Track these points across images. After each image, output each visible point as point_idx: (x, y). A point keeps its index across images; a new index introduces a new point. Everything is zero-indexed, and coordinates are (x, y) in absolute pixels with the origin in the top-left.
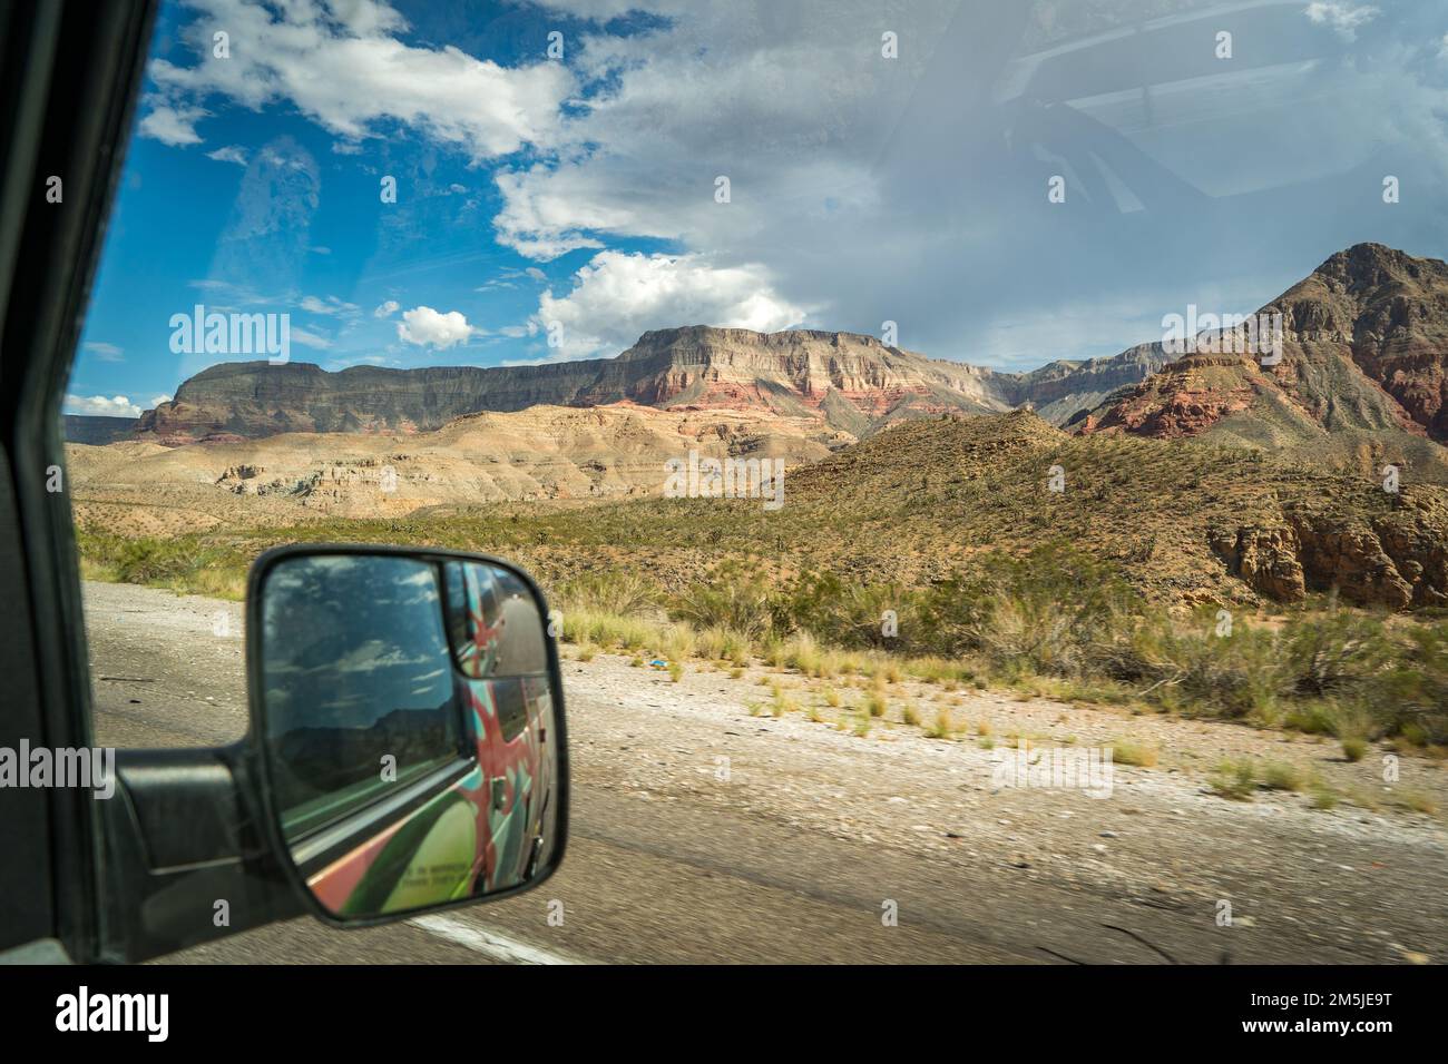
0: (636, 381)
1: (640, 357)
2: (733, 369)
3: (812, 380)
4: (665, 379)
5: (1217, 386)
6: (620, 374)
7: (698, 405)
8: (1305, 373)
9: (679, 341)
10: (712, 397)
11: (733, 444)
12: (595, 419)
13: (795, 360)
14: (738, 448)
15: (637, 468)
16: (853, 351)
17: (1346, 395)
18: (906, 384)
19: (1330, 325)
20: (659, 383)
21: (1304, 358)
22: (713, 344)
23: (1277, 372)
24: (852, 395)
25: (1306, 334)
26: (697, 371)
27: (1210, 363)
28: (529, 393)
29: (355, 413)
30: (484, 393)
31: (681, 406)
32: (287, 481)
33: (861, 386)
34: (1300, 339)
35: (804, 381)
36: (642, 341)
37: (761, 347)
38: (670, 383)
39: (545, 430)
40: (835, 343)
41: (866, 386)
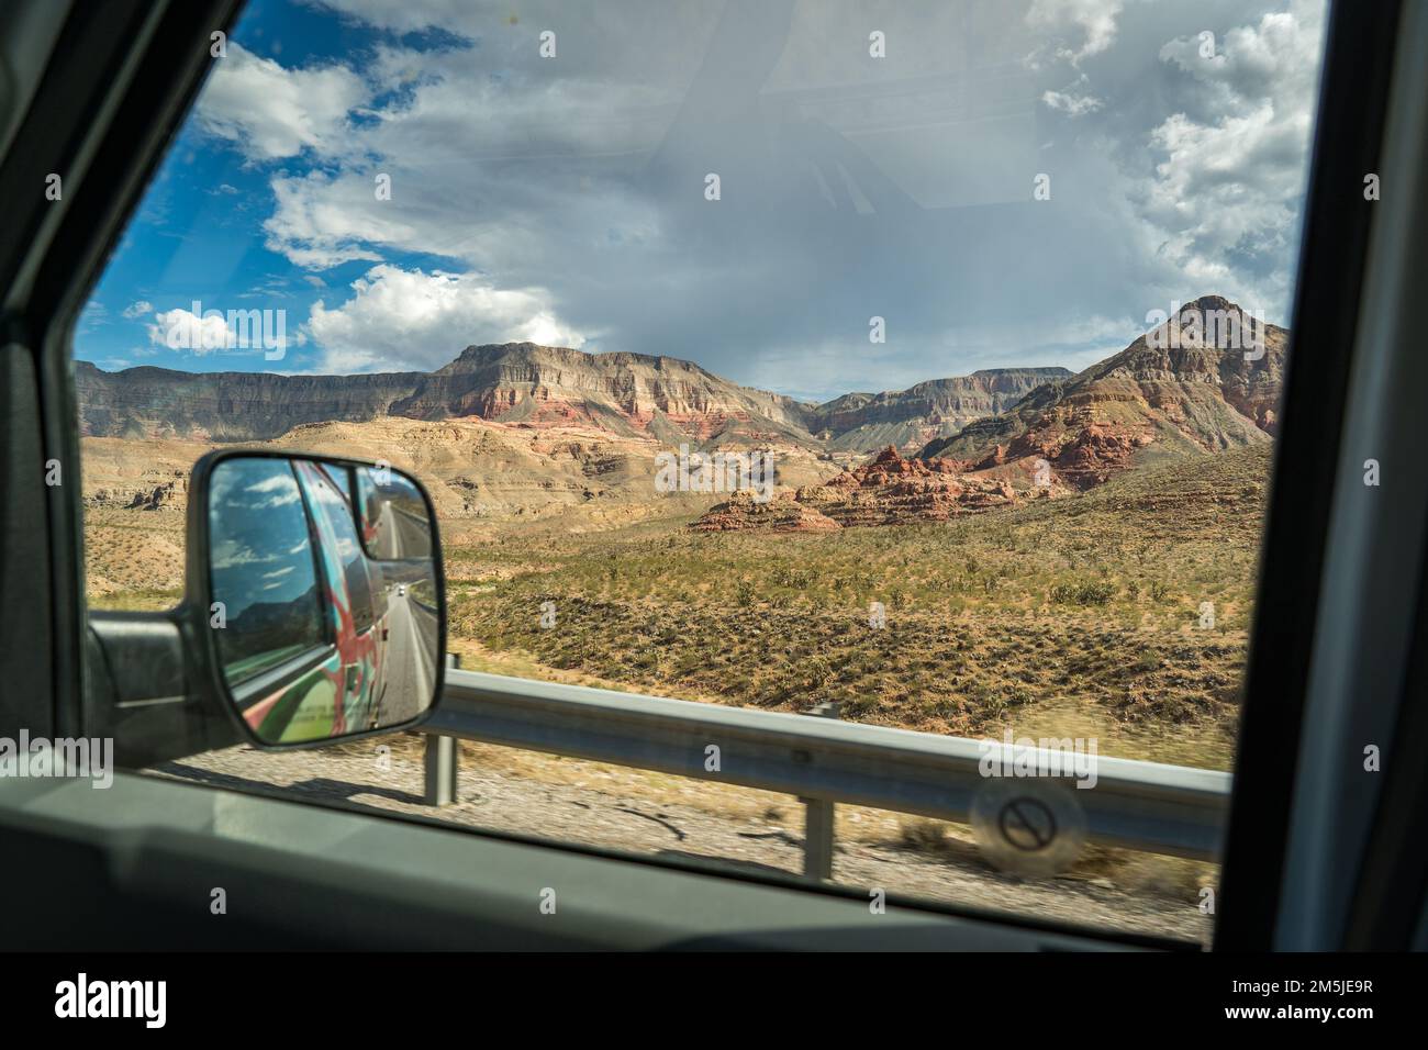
0: (461, 395)
1: (464, 371)
2: (561, 387)
3: (639, 402)
4: (492, 395)
5: (1120, 419)
6: (442, 388)
7: (530, 423)
8: (1191, 409)
9: (506, 357)
10: (543, 415)
11: (587, 464)
12: (451, 434)
13: (621, 382)
14: (594, 468)
15: (509, 487)
16: (677, 375)
17: (1233, 431)
18: (727, 410)
19: (1201, 368)
20: (486, 399)
21: (1185, 396)
22: (541, 362)
23: (1166, 409)
24: (676, 419)
25: (1183, 374)
26: (525, 389)
27: (1108, 398)
28: (337, 404)
29: (137, 419)
30: (287, 402)
31: (512, 423)
32: (115, 493)
33: (684, 409)
34: (1178, 380)
35: (631, 402)
36: (465, 355)
37: (587, 367)
38: (498, 400)
39: (398, 443)
40: (658, 367)
41: (689, 410)
